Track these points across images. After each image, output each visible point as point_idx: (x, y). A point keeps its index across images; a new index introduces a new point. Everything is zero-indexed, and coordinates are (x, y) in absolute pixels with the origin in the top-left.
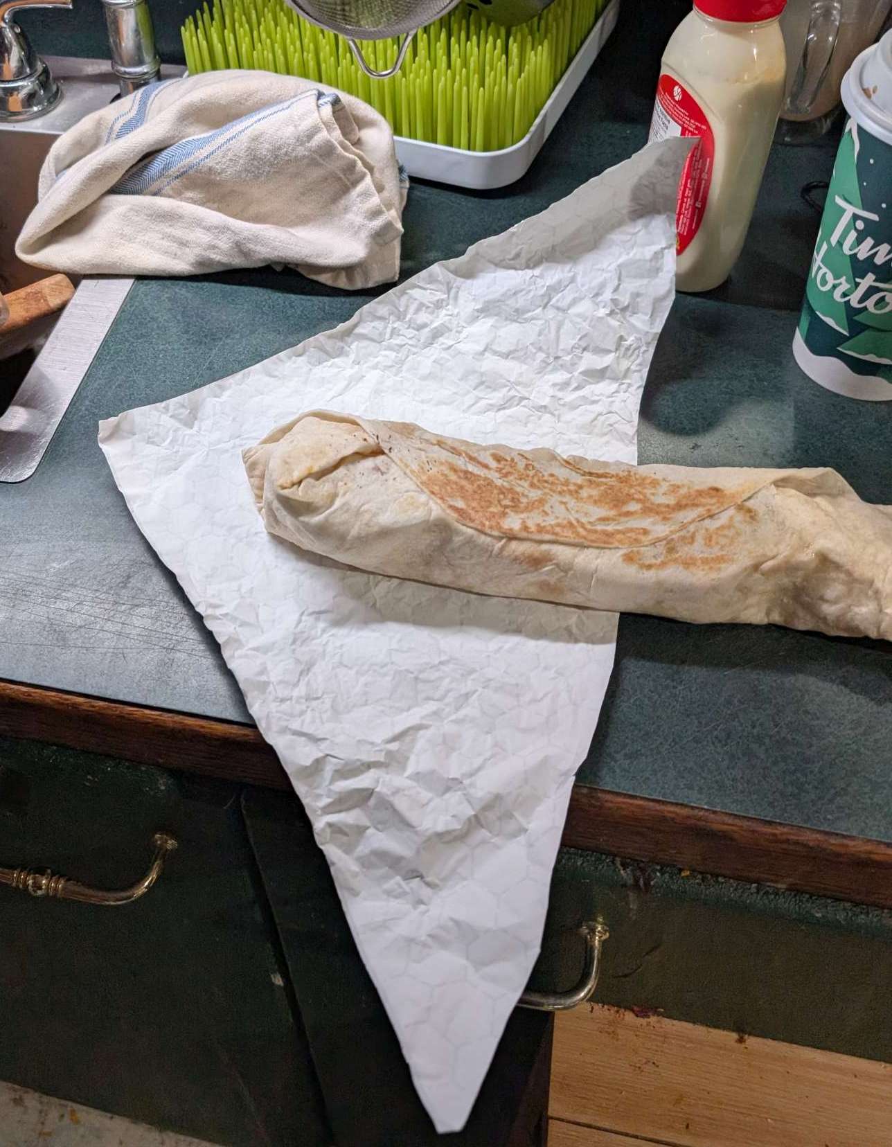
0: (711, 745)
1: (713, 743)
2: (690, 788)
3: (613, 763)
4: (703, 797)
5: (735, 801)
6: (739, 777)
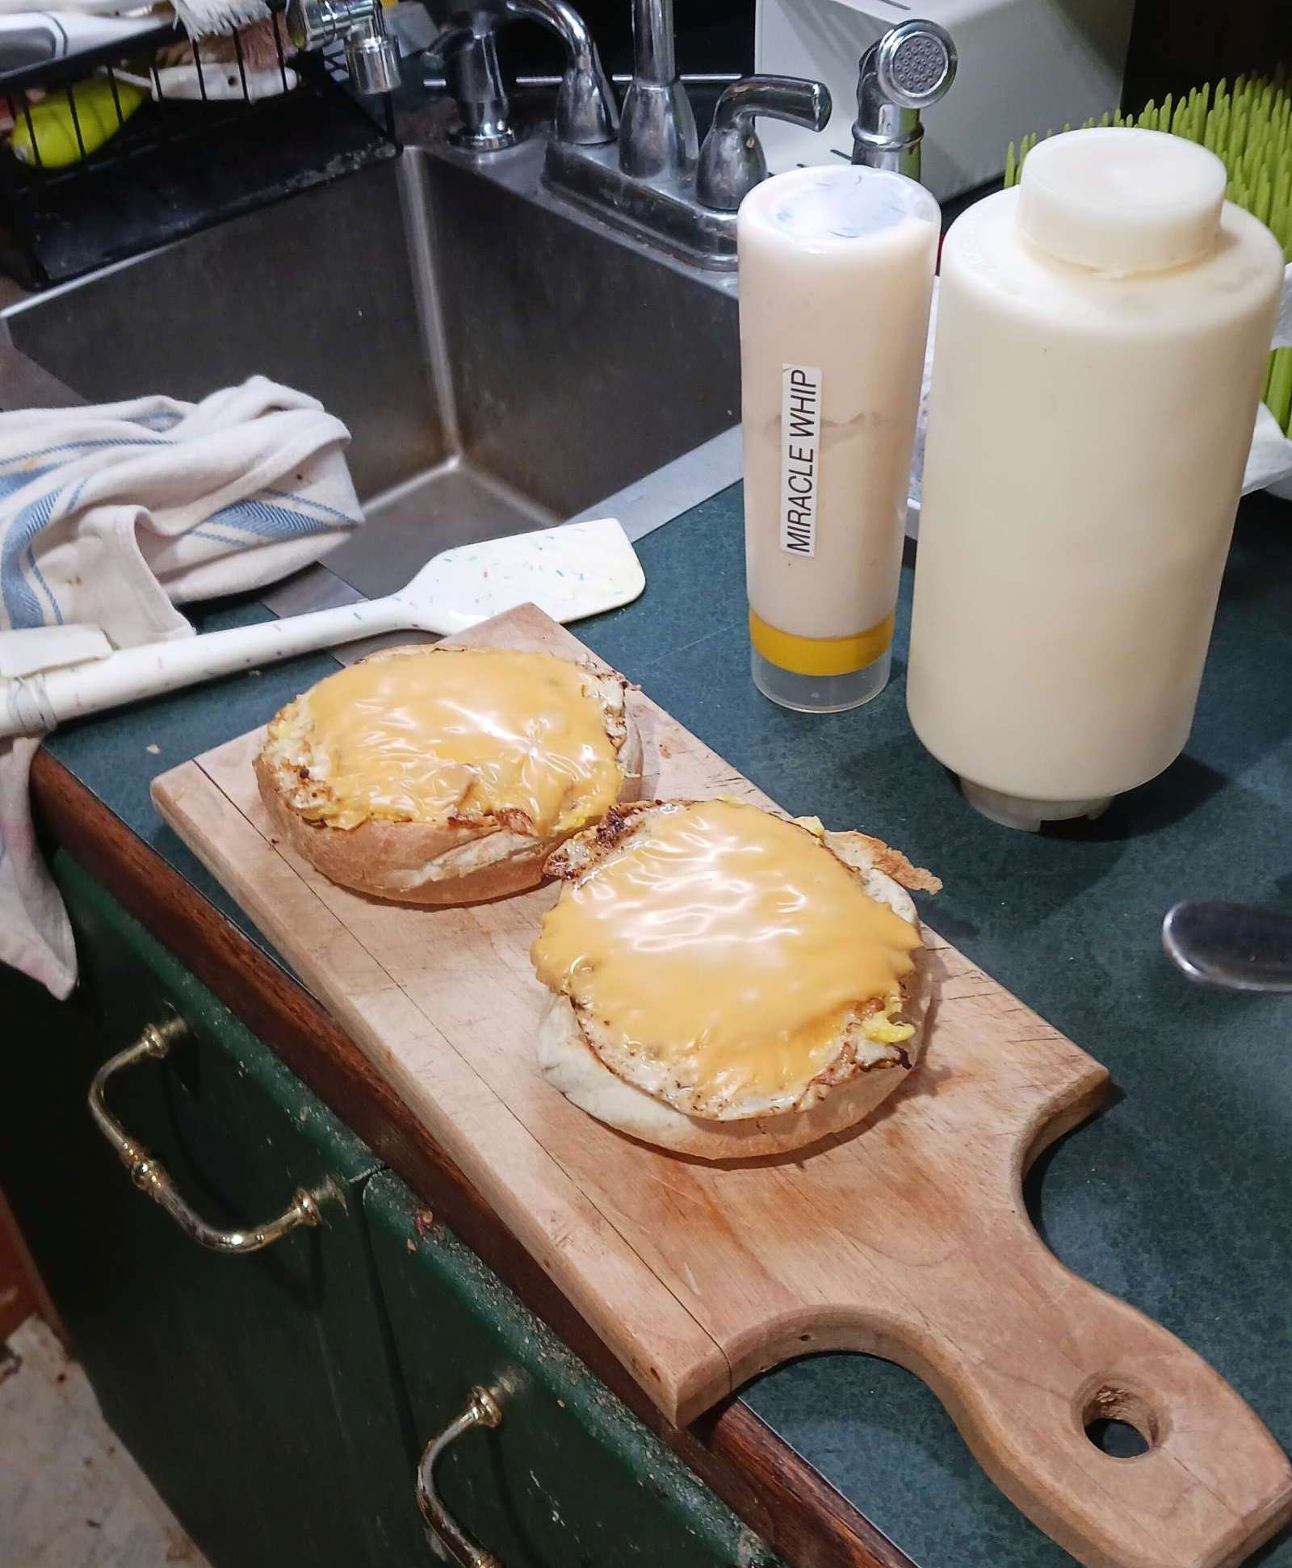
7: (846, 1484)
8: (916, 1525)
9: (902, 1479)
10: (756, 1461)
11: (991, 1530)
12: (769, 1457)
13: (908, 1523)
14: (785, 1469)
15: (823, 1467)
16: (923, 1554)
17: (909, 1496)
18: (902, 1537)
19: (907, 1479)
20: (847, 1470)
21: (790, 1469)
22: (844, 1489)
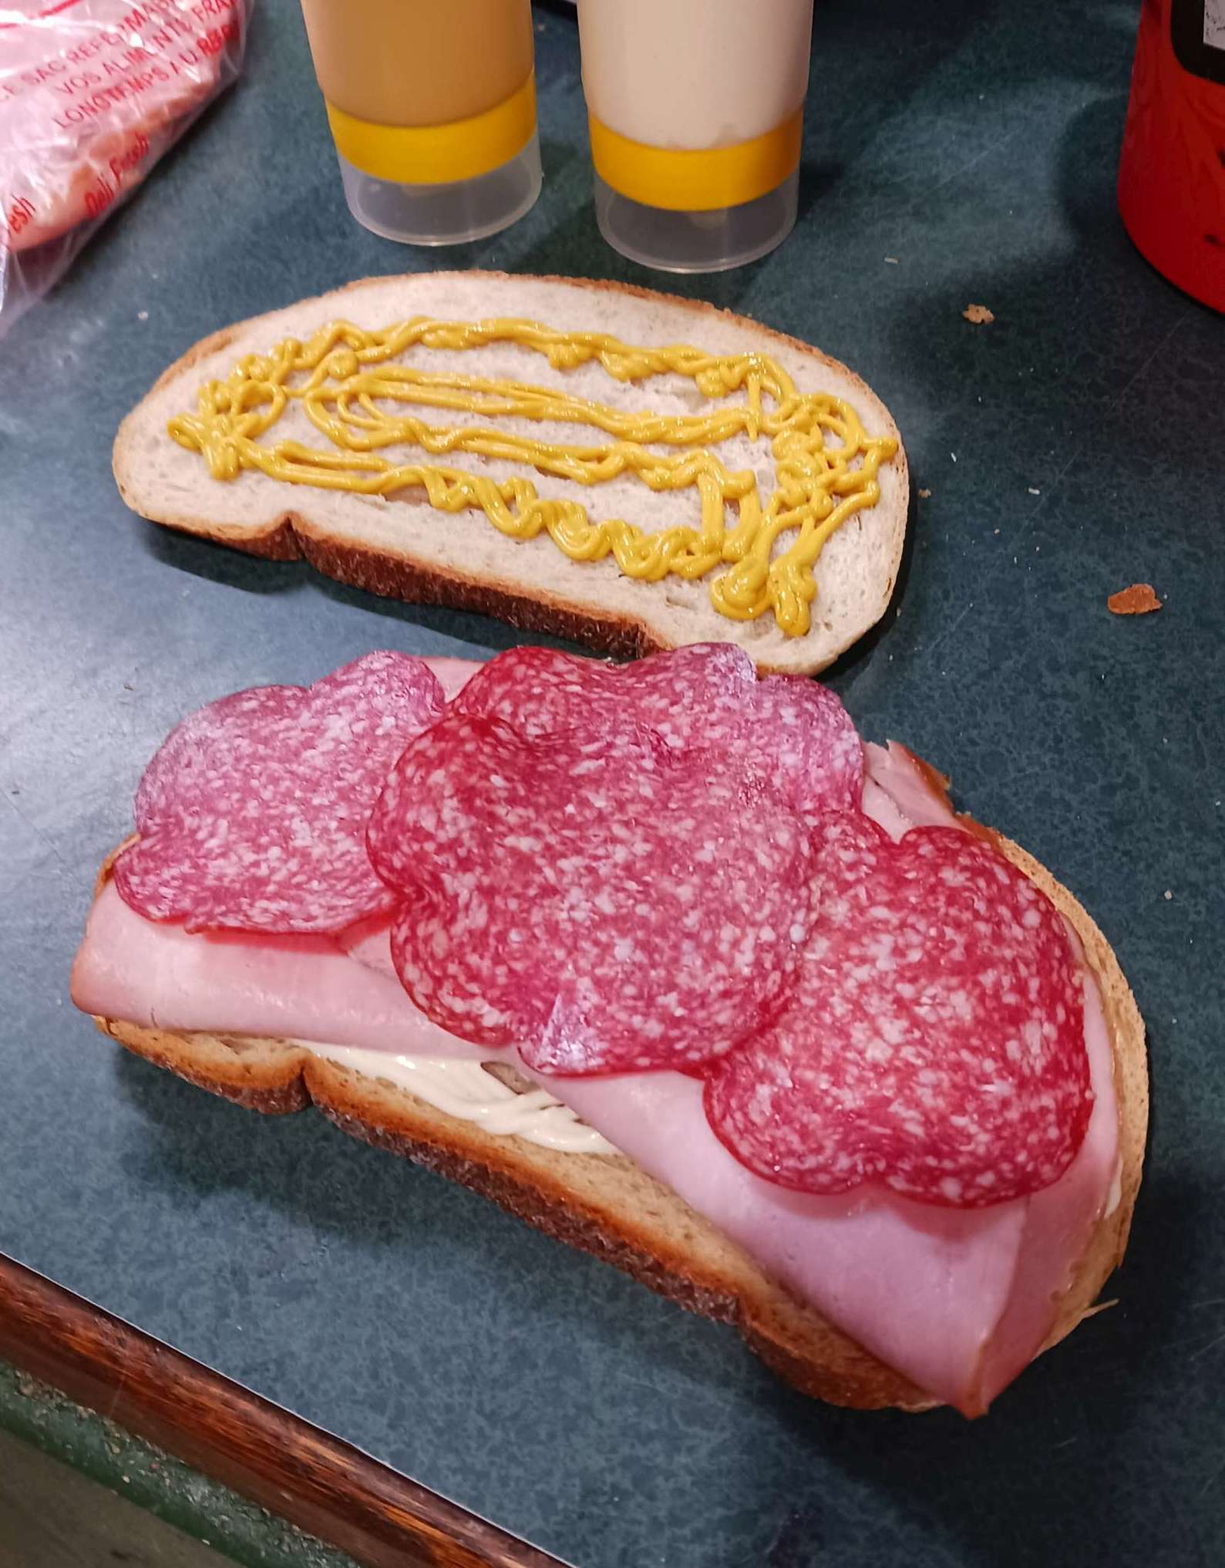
0: (485, 1314)
1: (494, 1313)
2: (378, 1406)
3: (235, 1296)
4: (392, 1436)
5: (464, 1470)
6: (507, 1413)
7: (394, 1448)
8: (518, 1479)
9: (480, 1411)
10: (250, 1451)
11: (633, 1446)
12: (268, 1440)
13: (504, 1481)
14: (298, 1453)
15: (351, 1431)
16: (538, 1523)
17: (498, 1434)
18: (500, 1507)
19: (488, 1408)
20: (392, 1426)
21: (308, 1450)
22: (395, 1457)
